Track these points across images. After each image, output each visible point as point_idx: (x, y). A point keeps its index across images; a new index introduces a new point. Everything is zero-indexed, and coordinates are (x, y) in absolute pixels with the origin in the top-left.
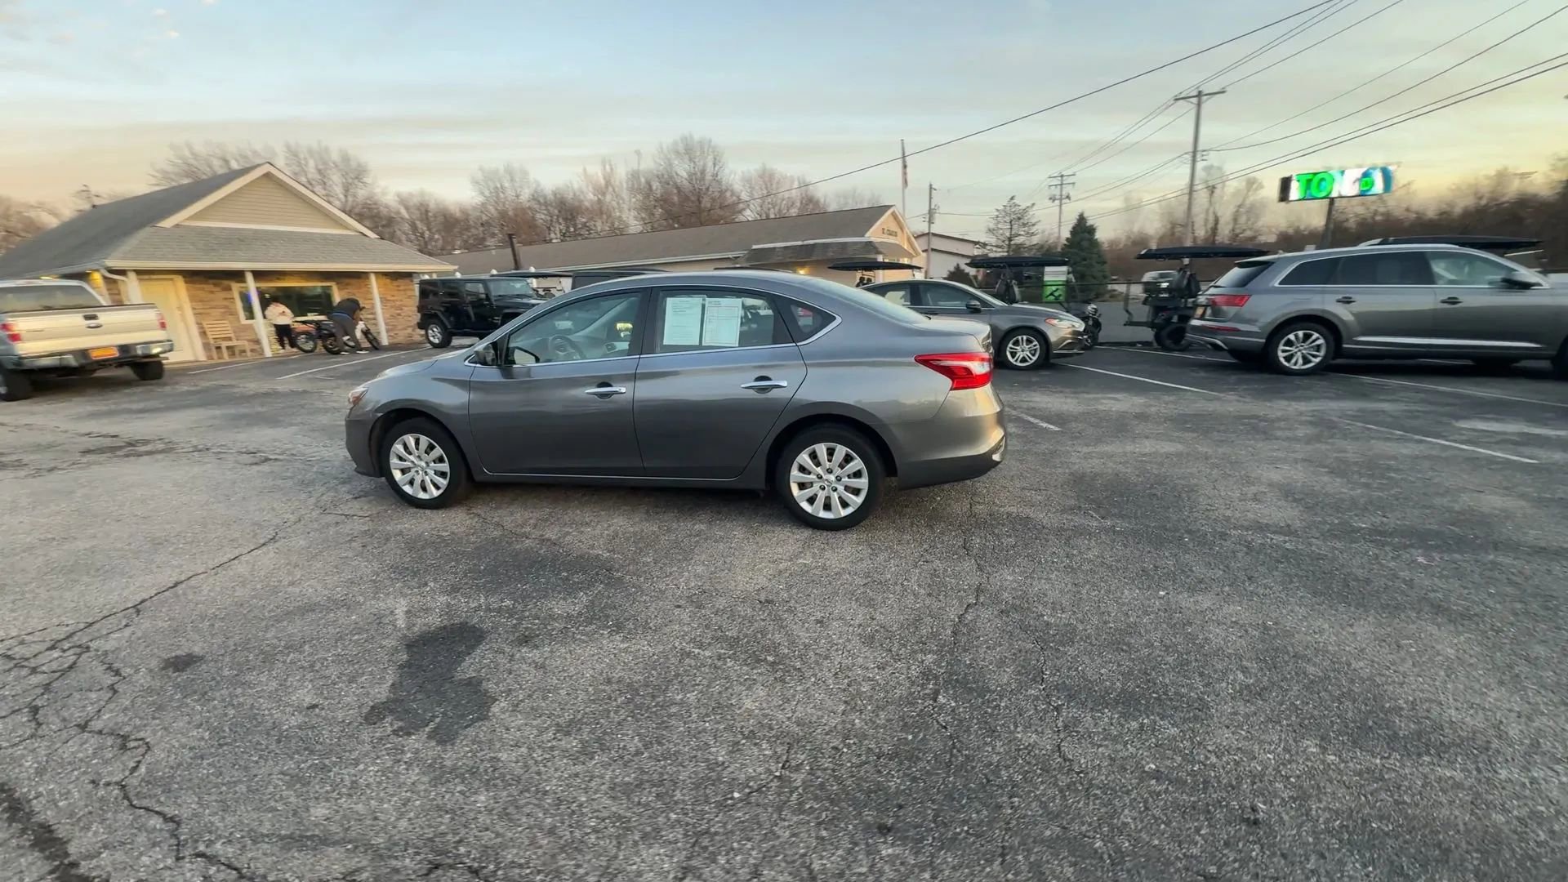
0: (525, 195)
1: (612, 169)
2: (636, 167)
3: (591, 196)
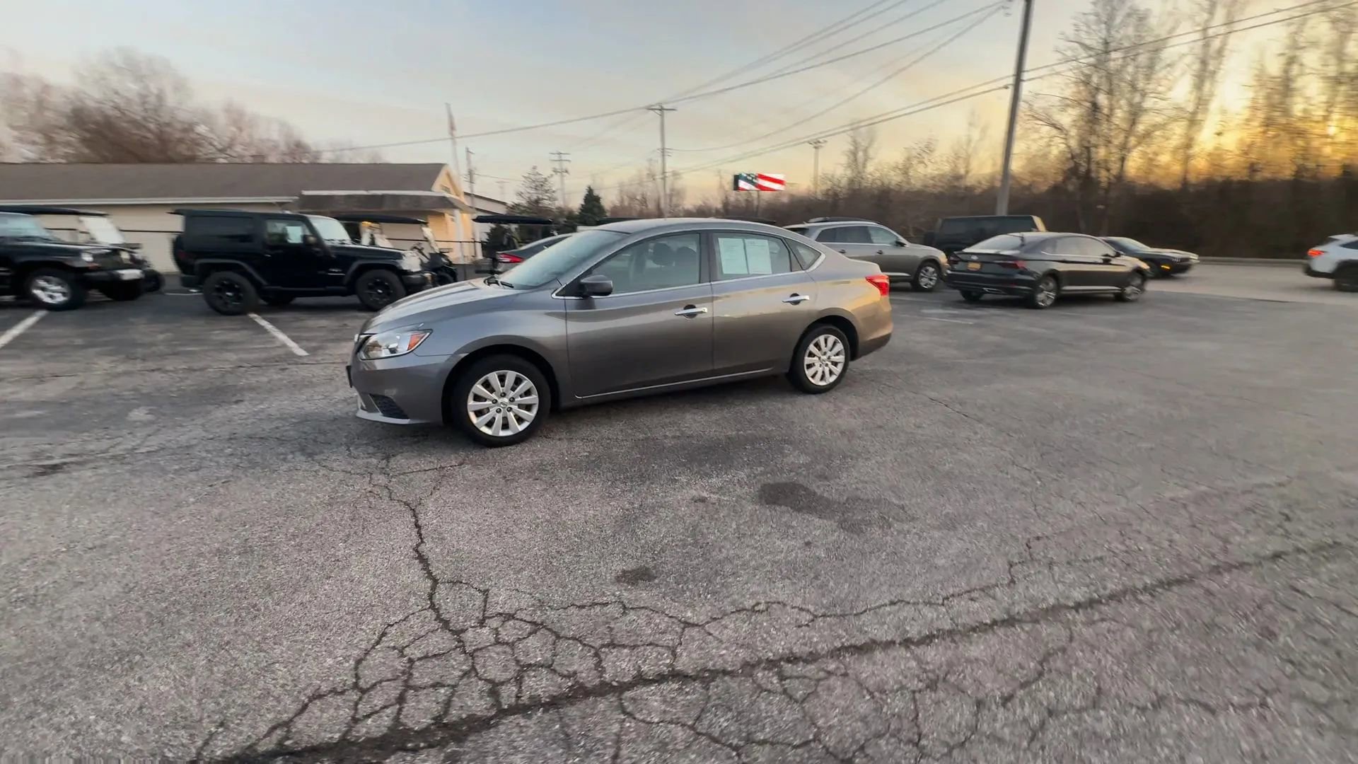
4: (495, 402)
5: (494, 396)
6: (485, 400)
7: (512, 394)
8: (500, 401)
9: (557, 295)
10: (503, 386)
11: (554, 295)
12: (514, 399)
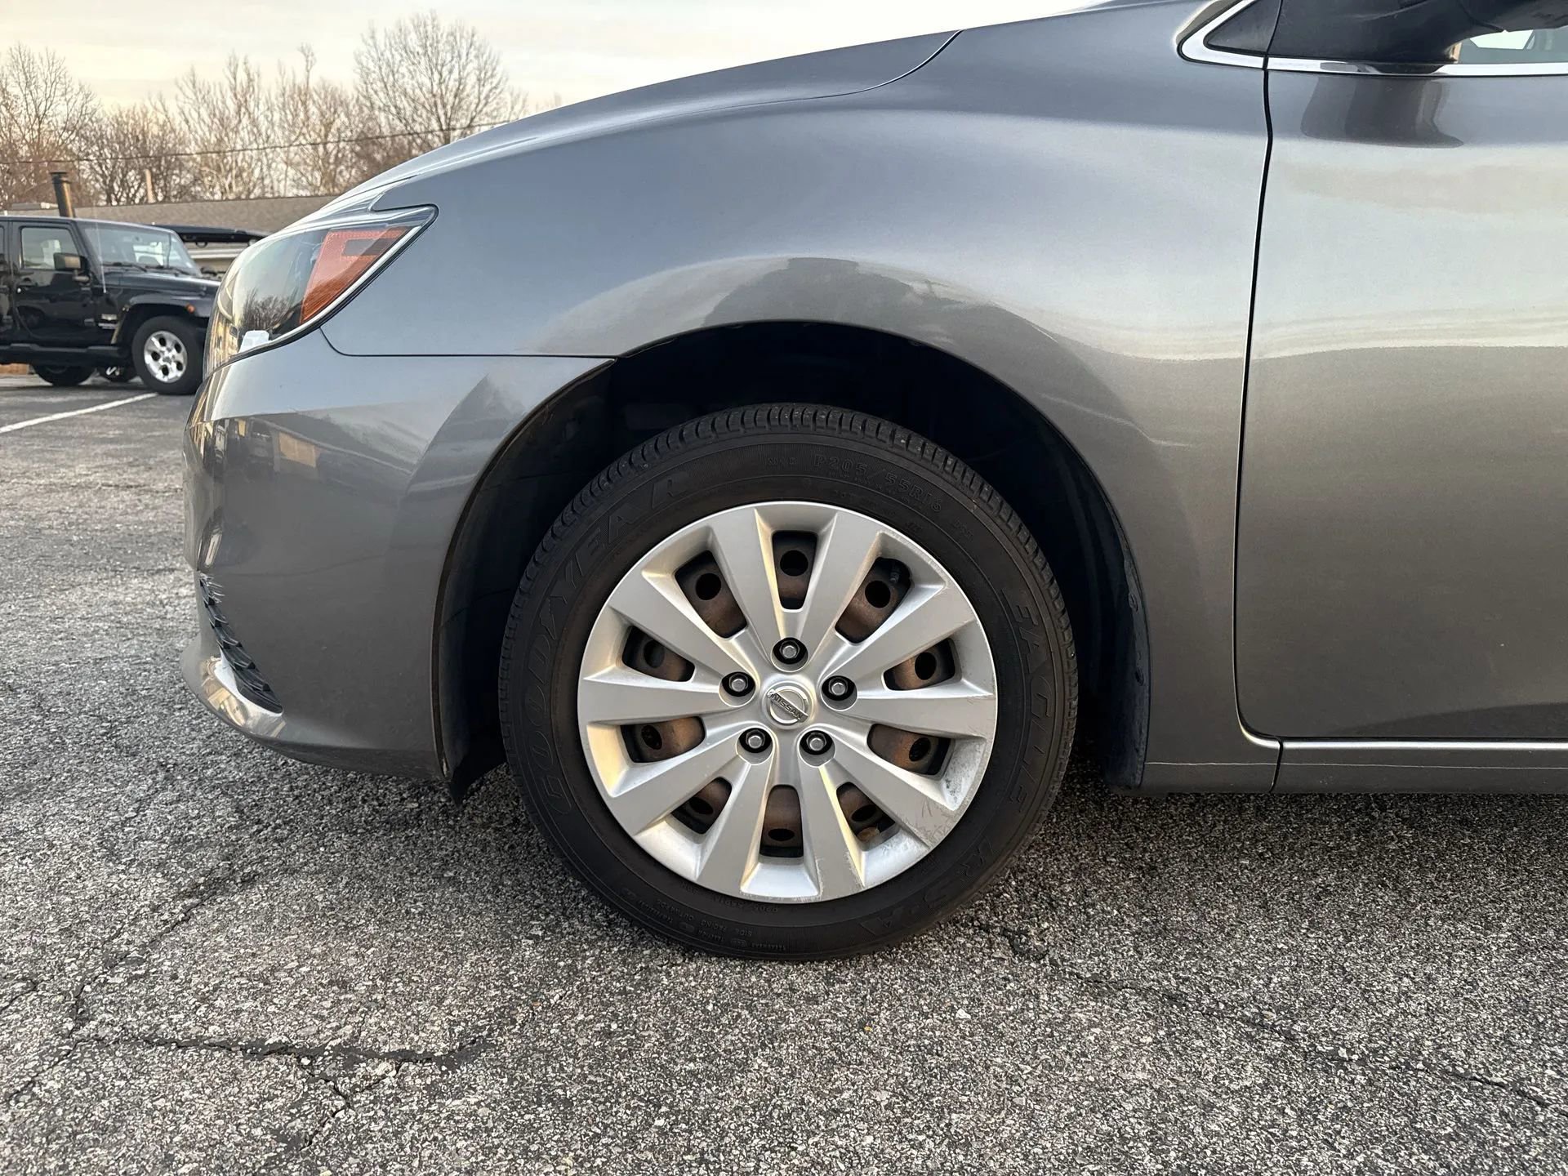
0: (60, 113)
1: (250, 80)
2: (300, 80)
3: (202, 131)
4: (739, 686)
5: (735, 651)
6: (686, 670)
7: (842, 655)
8: (766, 686)
9: (1209, 42)
10: (792, 600)
11: (1195, 47)
12: (851, 688)
